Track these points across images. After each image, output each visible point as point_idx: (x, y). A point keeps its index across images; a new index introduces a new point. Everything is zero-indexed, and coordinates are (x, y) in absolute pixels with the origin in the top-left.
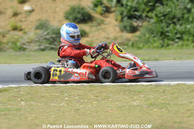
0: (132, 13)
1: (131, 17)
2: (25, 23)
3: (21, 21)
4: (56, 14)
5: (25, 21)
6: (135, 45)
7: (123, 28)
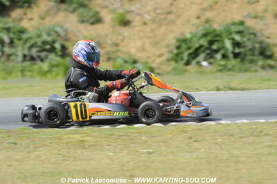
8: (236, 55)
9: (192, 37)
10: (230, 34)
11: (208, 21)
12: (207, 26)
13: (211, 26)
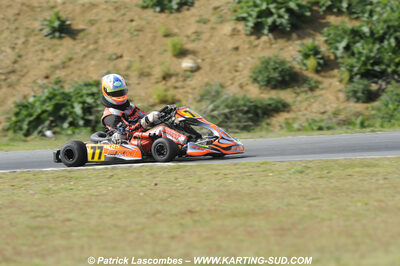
0: (369, 67)
1: (367, 75)
2: (181, 91)
3: (176, 88)
4: (237, 74)
5: (183, 87)
6: (366, 123)
7: (350, 94)
8: (87, 123)
9: (35, 102)
10: (81, 96)
11: (58, 82)
12: (56, 87)
13: (62, 87)
